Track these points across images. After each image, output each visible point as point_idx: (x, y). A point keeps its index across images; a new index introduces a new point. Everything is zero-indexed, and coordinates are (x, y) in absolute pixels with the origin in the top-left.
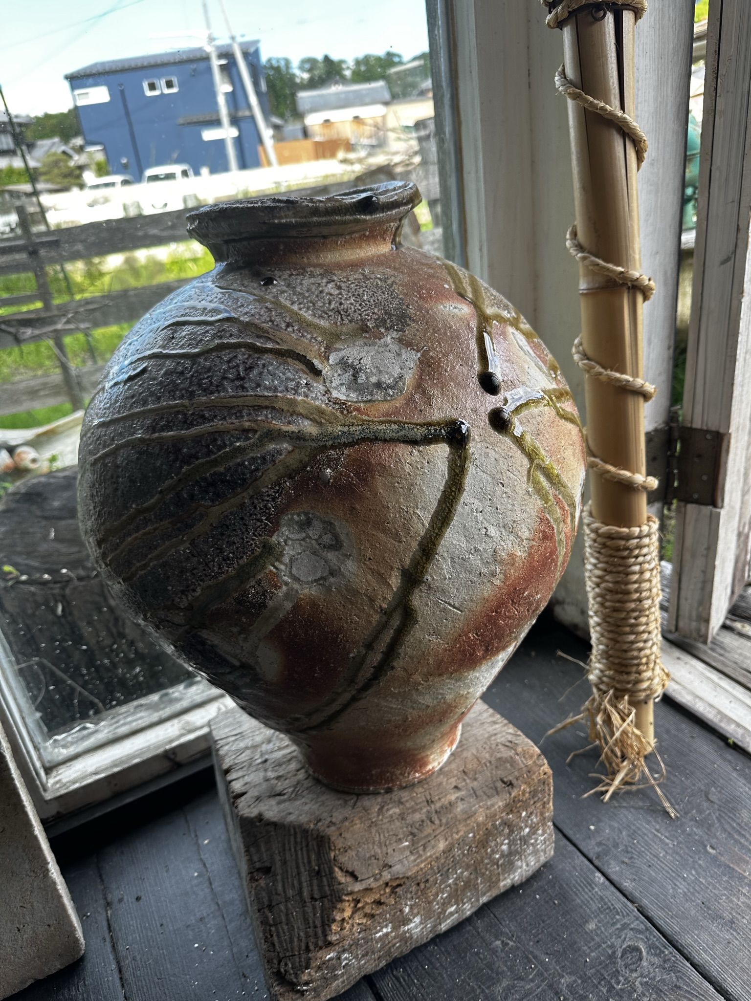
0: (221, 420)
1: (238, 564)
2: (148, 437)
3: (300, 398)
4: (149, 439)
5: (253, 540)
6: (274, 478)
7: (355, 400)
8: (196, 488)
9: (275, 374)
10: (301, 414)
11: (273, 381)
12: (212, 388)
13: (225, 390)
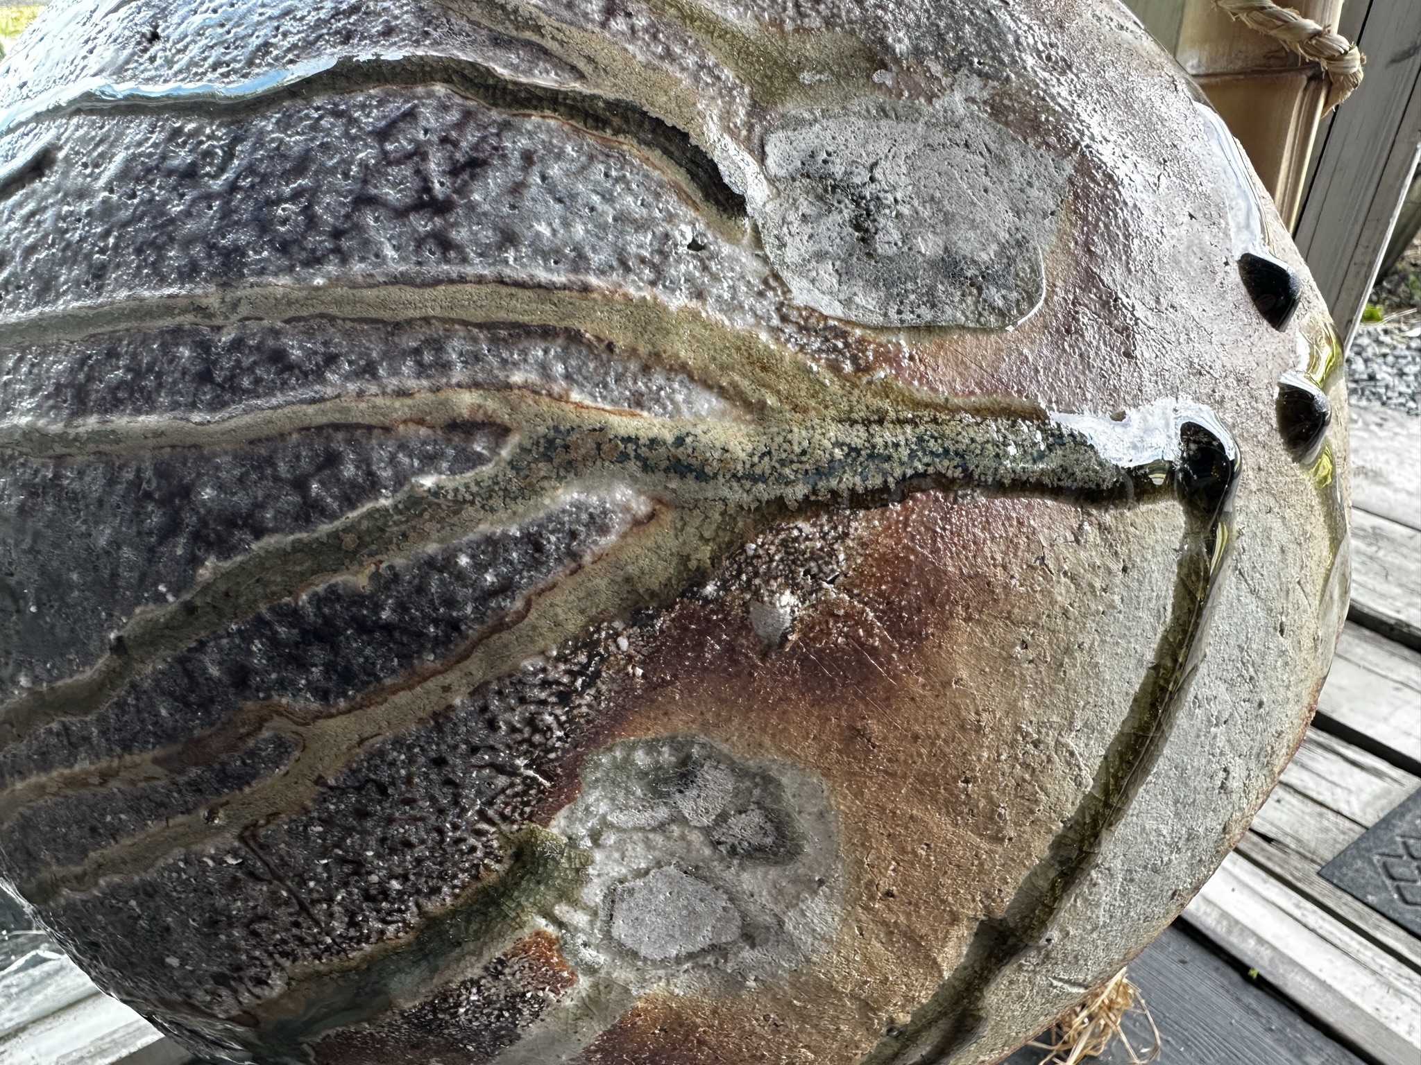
0: (357, 374)
1: (421, 912)
2: (57, 428)
3: (678, 302)
4: (62, 438)
5: (479, 833)
6: (574, 623)
7: (877, 319)
8: (257, 646)
9: (573, 197)
10: (684, 367)
11: (566, 224)
12: (311, 240)
13: (367, 248)
